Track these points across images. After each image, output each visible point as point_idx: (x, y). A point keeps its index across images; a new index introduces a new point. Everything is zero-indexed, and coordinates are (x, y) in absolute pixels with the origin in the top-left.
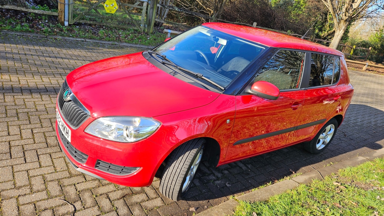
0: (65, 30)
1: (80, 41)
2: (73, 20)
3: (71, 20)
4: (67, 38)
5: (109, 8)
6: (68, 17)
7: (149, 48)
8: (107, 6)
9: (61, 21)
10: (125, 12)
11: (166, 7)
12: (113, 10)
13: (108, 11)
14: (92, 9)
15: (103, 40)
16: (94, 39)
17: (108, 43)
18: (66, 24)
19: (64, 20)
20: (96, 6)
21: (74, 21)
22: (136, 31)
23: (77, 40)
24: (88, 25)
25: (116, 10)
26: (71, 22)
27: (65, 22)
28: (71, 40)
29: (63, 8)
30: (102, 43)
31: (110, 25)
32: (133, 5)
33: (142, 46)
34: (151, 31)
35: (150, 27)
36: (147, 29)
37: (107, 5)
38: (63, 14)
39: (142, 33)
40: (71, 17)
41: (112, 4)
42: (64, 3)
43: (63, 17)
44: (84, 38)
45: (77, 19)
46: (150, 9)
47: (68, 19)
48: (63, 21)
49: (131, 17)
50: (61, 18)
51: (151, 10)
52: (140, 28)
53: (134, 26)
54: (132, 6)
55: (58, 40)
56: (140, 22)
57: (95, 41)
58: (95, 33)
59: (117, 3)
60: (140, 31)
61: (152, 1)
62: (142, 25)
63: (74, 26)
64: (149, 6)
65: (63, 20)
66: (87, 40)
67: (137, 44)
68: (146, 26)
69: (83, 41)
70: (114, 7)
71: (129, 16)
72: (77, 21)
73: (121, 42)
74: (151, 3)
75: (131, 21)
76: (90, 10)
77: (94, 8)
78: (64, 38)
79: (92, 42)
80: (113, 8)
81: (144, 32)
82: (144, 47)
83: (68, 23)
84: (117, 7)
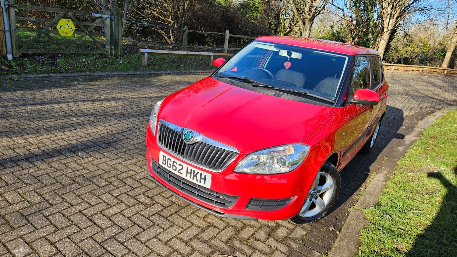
0: (15, 66)
1: (44, 77)
2: (19, 50)
3: (16, 51)
4: (23, 76)
5: (64, 30)
6: (11, 48)
7: (129, 74)
8: (62, 28)
9: (3, 54)
10: (85, 33)
11: (133, 21)
12: (70, 32)
13: (63, 35)
14: (41, 34)
15: (70, 72)
16: (58, 72)
17: (79, 74)
18: (10, 57)
19: (7, 52)
20: (47, 30)
21: (20, 52)
22: (101, 54)
23: (39, 77)
24: (38, 55)
25: (73, 31)
26: (16, 54)
27: (8, 55)
28: (32, 77)
29: (3, 37)
30: (71, 76)
31: (68, 51)
32: (93, 23)
33: (120, 73)
34: (119, 53)
35: (118, 48)
36: (115, 51)
37: (61, 26)
38: (4, 44)
39: (109, 57)
40: (16, 47)
41: (67, 25)
42: (3, 29)
43: (4, 49)
44: (46, 73)
45: (23, 49)
46: (115, 26)
47: (11, 51)
48: (5, 55)
49: (93, 39)
50: (2, 50)
51: (117, 27)
52: (106, 51)
53: (98, 48)
54: (92, 25)
55: (15, 80)
56: (104, 44)
57: (62, 75)
58: (53, 64)
59: (73, 22)
60: (106, 55)
61: (116, 16)
62: (107, 47)
63: (21, 59)
64: (113, 22)
65: (4, 53)
66: (52, 75)
67: (113, 71)
68: (113, 48)
69: (47, 77)
70: (70, 27)
71: (91, 37)
72: (24, 51)
73: (93, 71)
74: (115, 19)
75: (93, 43)
76: (40, 35)
77: (45, 31)
78: (21, 76)
79: (59, 77)
80: (69, 30)
81: (111, 56)
82: (123, 73)
83: (11, 55)
84: (74, 28)
